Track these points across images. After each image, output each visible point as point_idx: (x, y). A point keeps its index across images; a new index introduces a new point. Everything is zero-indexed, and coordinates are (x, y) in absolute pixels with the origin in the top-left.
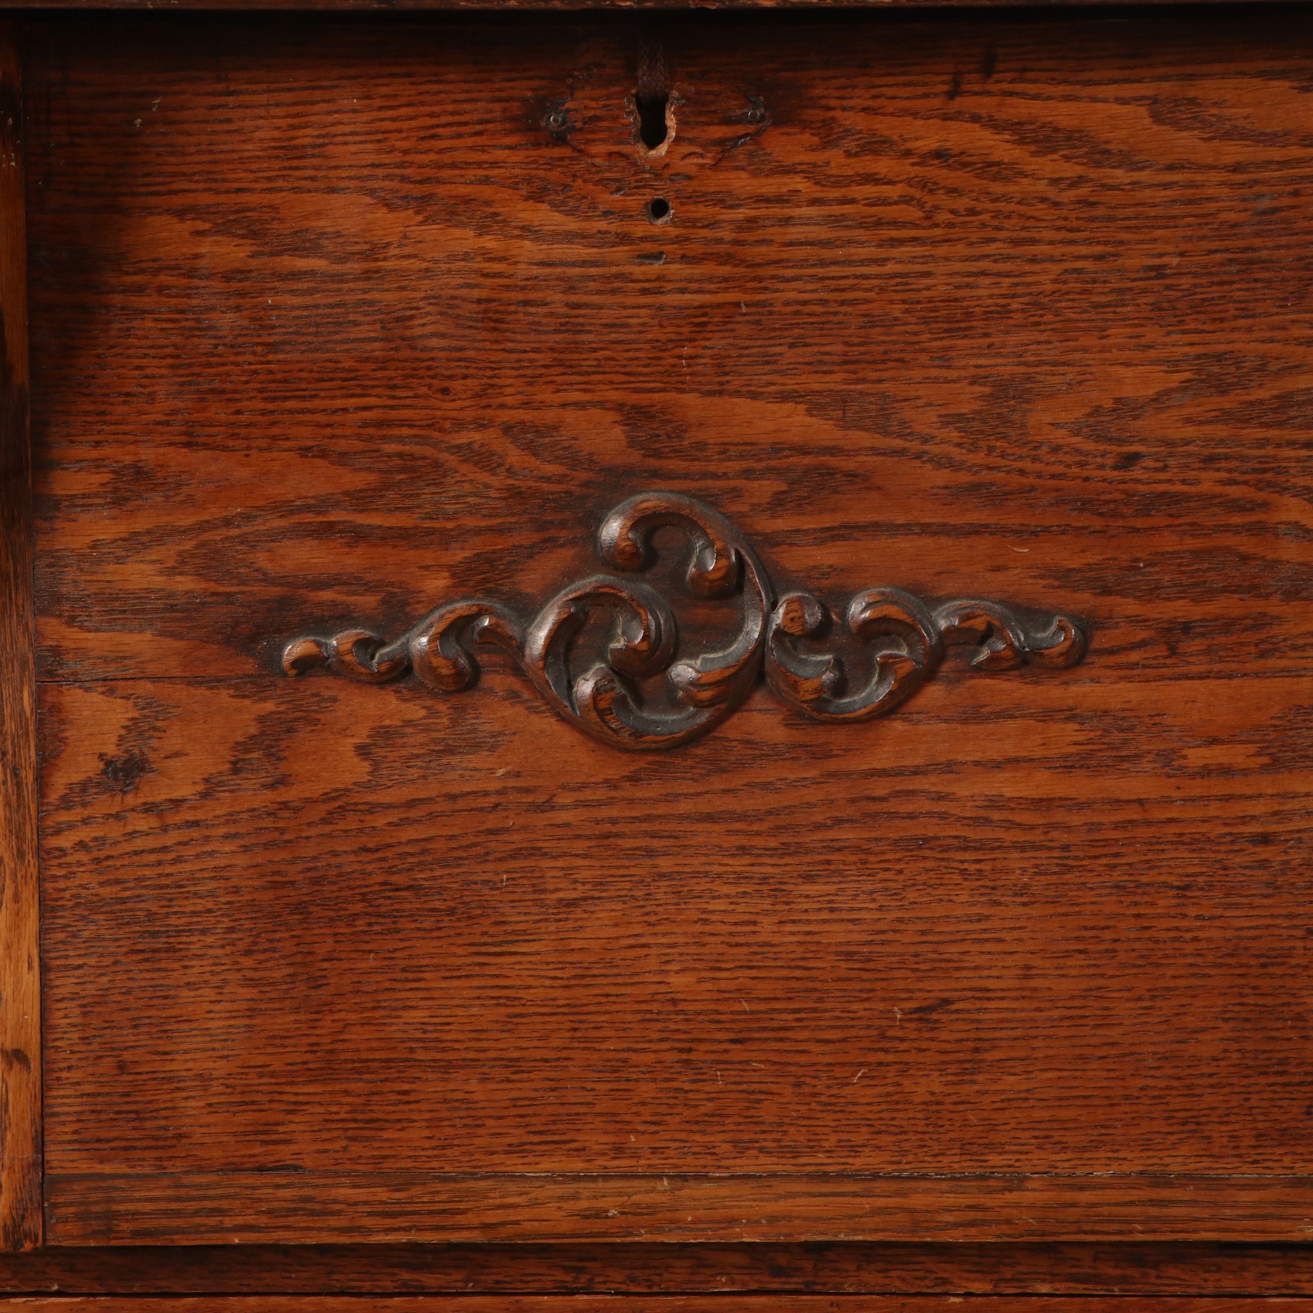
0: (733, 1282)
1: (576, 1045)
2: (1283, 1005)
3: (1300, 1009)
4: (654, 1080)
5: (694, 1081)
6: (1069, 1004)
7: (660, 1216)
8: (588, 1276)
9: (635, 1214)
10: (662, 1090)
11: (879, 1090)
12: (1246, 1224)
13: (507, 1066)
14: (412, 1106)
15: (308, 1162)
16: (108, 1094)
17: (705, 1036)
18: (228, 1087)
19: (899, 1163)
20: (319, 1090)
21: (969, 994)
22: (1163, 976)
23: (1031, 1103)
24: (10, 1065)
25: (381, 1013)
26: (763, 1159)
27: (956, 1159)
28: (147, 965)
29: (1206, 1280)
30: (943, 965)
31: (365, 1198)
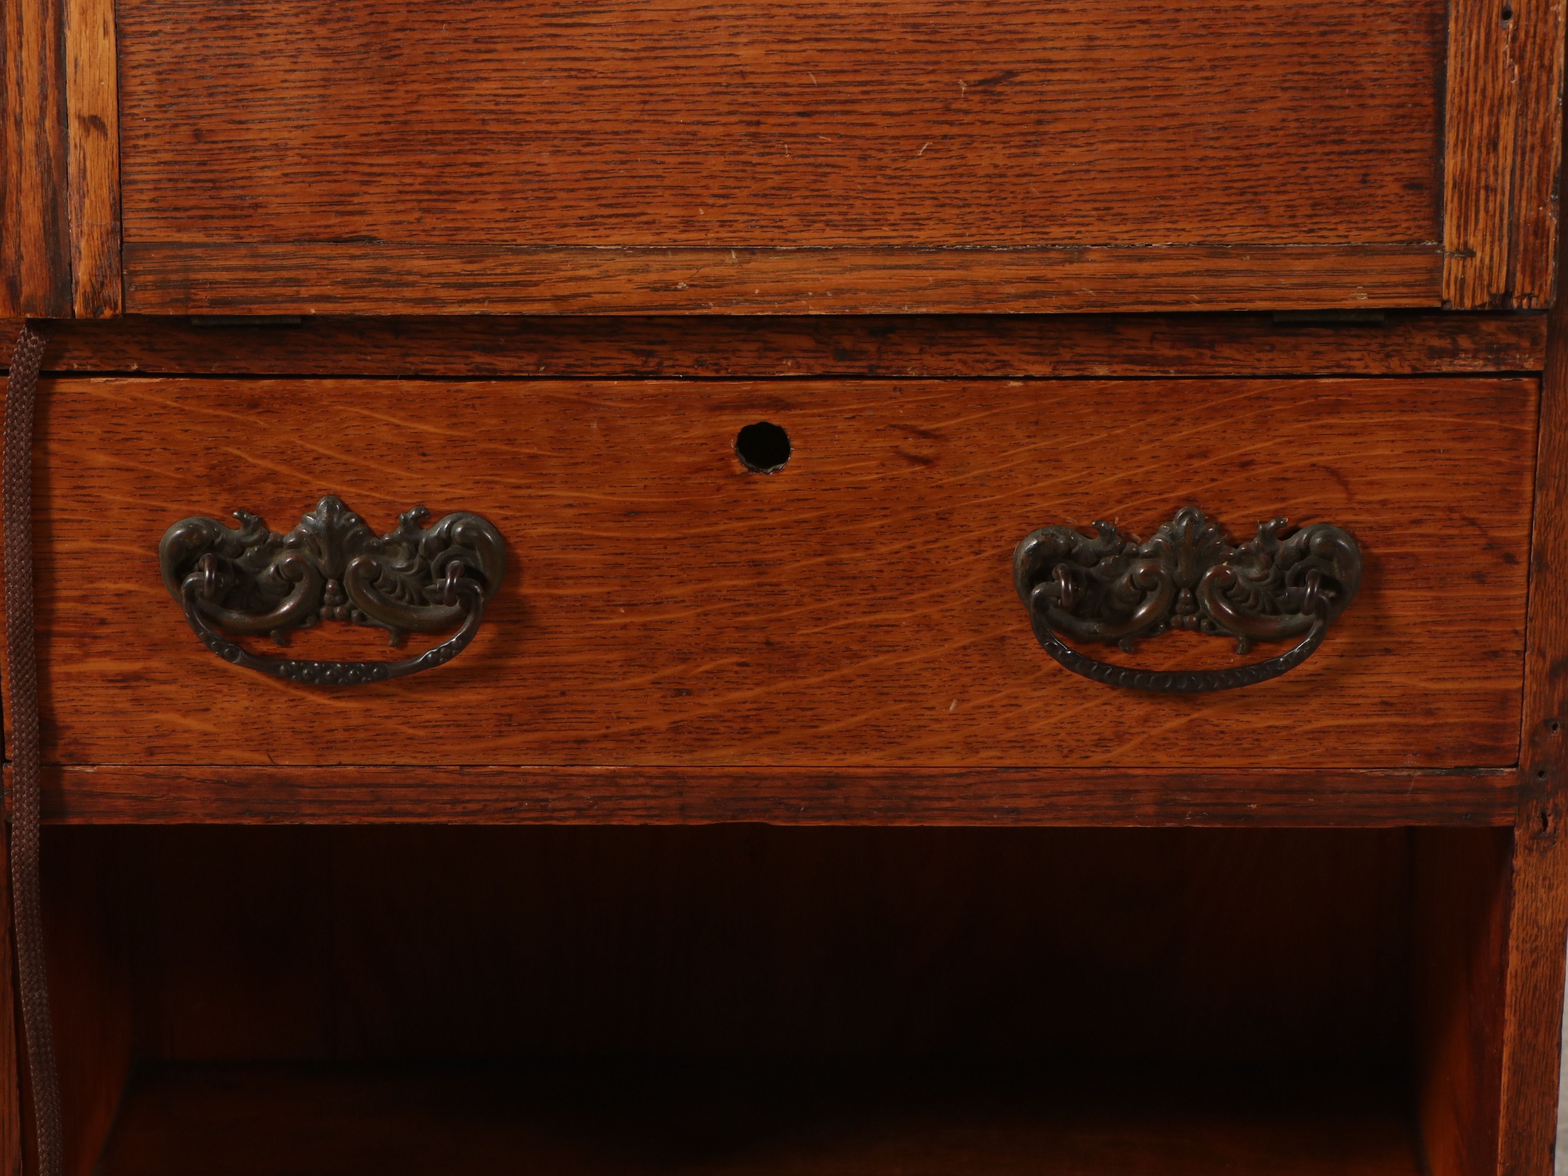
0: (798, 366)
1: (646, 118)
2: (1342, 73)
3: (1358, 77)
4: (723, 153)
5: (762, 155)
6: (1131, 75)
7: (728, 289)
8: (657, 360)
9: (704, 287)
10: (730, 163)
11: (942, 163)
12: (1301, 292)
13: (578, 139)
14: (485, 179)
15: (382, 233)
16: (185, 162)
17: (773, 109)
18: (303, 157)
19: (962, 235)
20: (393, 161)
21: (1033, 66)
22: (1224, 46)
23: (1092, 175)
24: (87, 131)
25: (455, 84)
26: (829, 232)
27: (1019, 231)
28: (222, 33)
29: (1259, 360)
30: (1008, 36)
31: (439, 270)
